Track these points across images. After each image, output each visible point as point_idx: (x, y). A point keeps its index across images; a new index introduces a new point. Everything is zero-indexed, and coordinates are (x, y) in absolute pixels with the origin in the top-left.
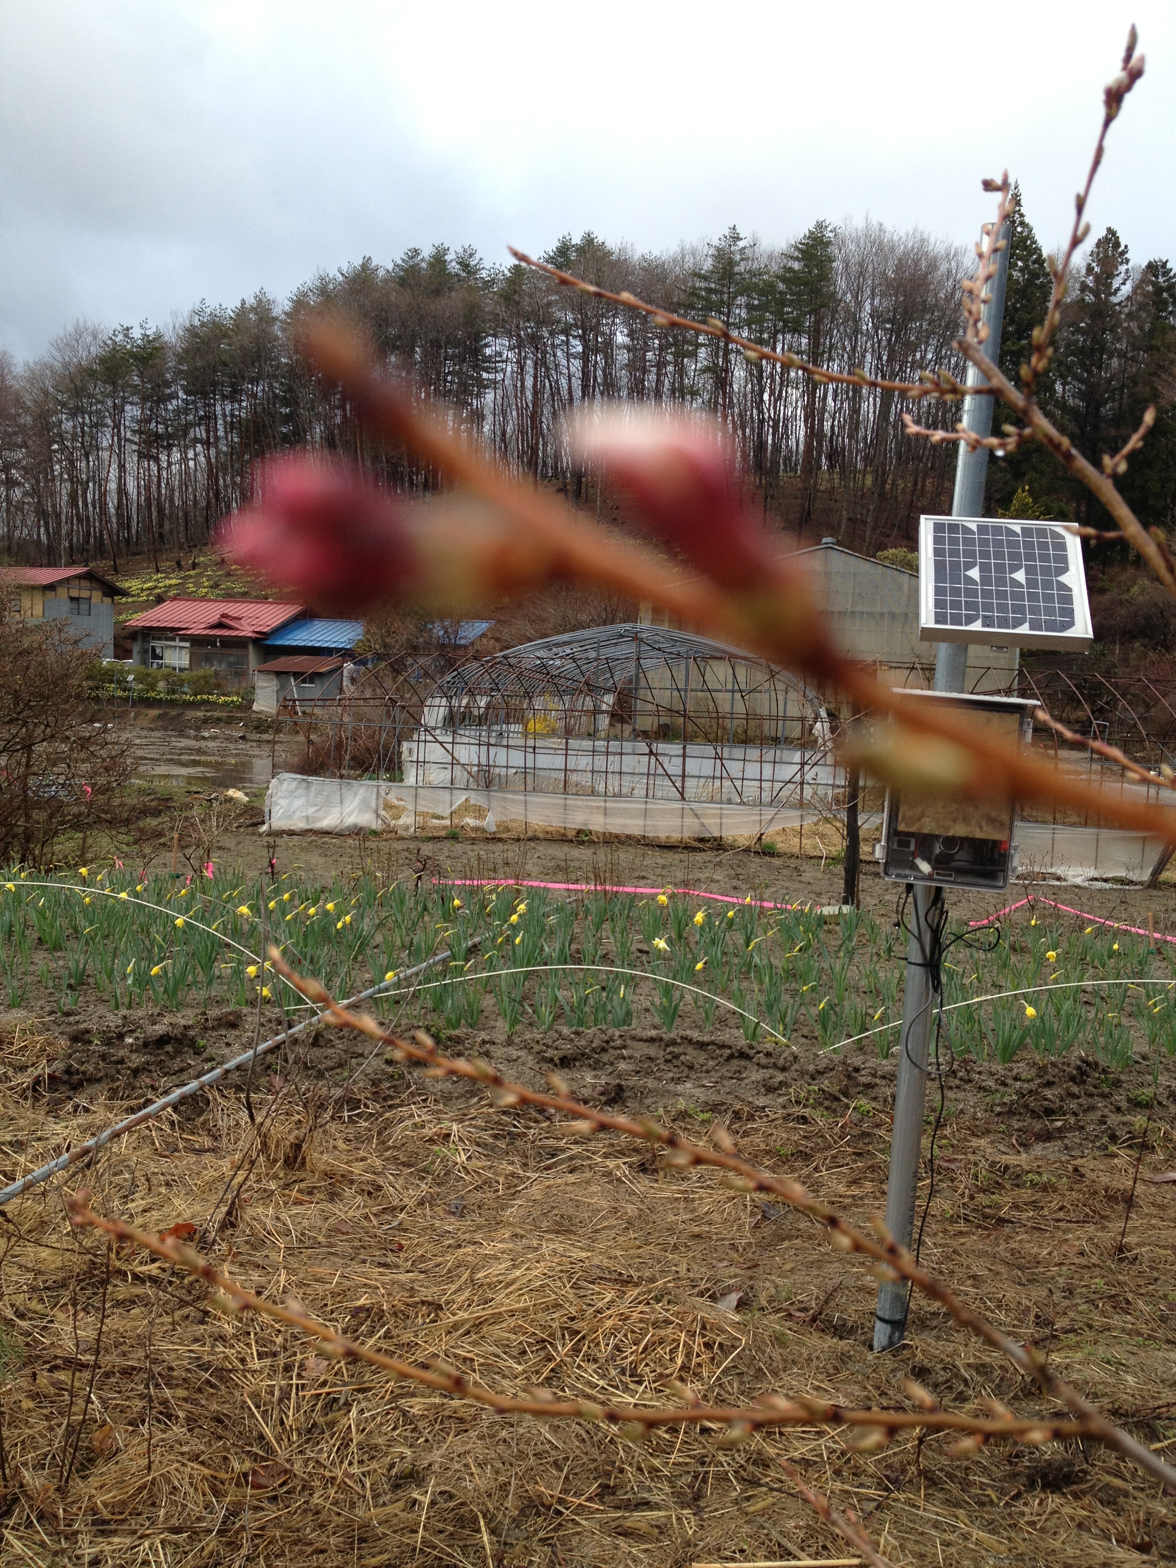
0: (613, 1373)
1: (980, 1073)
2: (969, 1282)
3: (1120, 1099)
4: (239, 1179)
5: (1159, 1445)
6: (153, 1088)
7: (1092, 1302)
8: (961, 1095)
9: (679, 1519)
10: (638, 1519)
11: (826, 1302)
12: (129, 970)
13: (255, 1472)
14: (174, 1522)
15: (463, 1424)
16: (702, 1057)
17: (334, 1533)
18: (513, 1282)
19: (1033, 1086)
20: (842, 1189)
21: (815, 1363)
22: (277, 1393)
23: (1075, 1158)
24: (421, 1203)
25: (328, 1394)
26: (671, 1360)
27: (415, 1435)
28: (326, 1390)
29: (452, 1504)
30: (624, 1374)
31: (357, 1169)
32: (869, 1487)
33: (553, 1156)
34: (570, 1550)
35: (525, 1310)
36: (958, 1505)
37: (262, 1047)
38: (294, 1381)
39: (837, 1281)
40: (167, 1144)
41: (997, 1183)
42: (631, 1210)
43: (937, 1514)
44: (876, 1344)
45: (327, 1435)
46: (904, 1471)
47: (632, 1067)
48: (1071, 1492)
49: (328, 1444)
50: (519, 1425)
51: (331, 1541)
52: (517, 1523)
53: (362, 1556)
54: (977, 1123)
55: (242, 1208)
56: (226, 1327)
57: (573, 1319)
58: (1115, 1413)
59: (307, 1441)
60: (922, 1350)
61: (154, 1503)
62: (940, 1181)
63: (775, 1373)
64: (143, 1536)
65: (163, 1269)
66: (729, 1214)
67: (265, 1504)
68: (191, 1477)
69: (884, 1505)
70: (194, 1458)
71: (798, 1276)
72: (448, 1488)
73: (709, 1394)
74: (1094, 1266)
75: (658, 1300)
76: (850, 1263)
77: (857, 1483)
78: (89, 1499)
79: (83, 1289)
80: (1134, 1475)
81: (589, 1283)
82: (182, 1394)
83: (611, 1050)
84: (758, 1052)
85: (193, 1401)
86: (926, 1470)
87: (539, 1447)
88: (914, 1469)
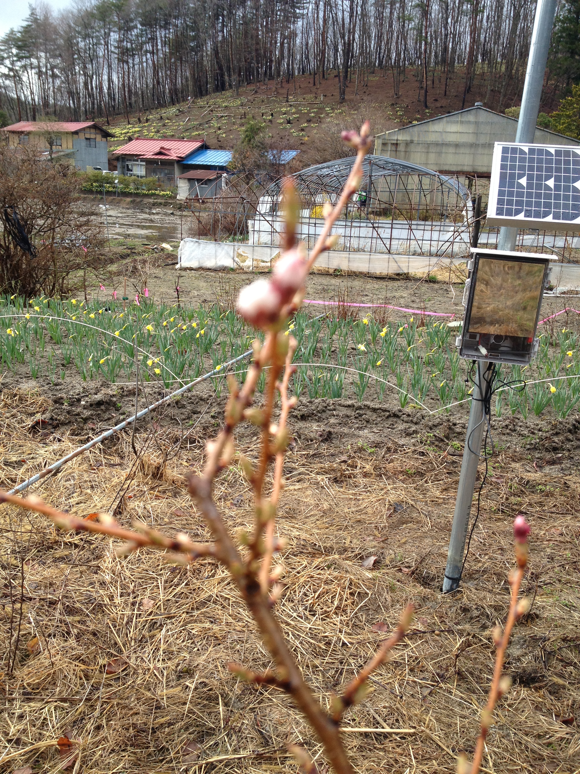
0: (301, 609)
1: (520, 426)
2: (500, 552)
6: (93, 429)
7: (563, 566)
8: (509, 438)
9: (323, 698)
11: (421, 563)
12: (90, 359)
13: (109, 664)
14: (64, 695)
15: (218, 641)
16: (374, 416)
17: (144, 704)
19: (548, 435)
20: (438, 493)
23: (566, 475)
24: (220, 499)
25: (152, 620)
26: (332, 602)
27: (193, 646)
28: (151, 617)
29: (205, 689)
30: (306, 610)
32: (427, 680)
33: (291, 472)
34: (265, 716)
36: (474, 692)
37: (151, 407)
39: (428, 550)
40: (97, 461)
41: (522, 491)
42: (326, 506)
43: (462, 698)
44: (444, 589)
45: (149, 643)
46: (447, 670)
47: (337, 421)
48: (534, 687)
49: (149, 649)
50: (247, 642)
51: (142, 708)
52: (239, 698)
53: (157, 717)
54: (516, 454)
55: (126, 504)
56: (107, 577)
57: (284, 577)
58: (565, 640)
59: (139, 646)
60: (467, 596)
61: (55, 684)
62: (491, 489)
63: (387, 608)
64: (47, 702)
65: (82, 539)
66: (376, 509)
67: (112, 683)
68: (74, 670)
69: (434, 691)
70: (78, 658)
71: (408, 546)
72: (205, 680)
73: (350, 622)
74: (567, 542)
75: (329, 567)
76: (436, 539)
77: (421, 677)
78: (22, 681)
79: (38, 551)
80: (570, 676)
81: (295, 556)
82: (77, 618)
83: (327, 411)
84: (404, 414)
85: (83, 622)
86: (459, 670)
87: (255, 655)
88: (453, 669)
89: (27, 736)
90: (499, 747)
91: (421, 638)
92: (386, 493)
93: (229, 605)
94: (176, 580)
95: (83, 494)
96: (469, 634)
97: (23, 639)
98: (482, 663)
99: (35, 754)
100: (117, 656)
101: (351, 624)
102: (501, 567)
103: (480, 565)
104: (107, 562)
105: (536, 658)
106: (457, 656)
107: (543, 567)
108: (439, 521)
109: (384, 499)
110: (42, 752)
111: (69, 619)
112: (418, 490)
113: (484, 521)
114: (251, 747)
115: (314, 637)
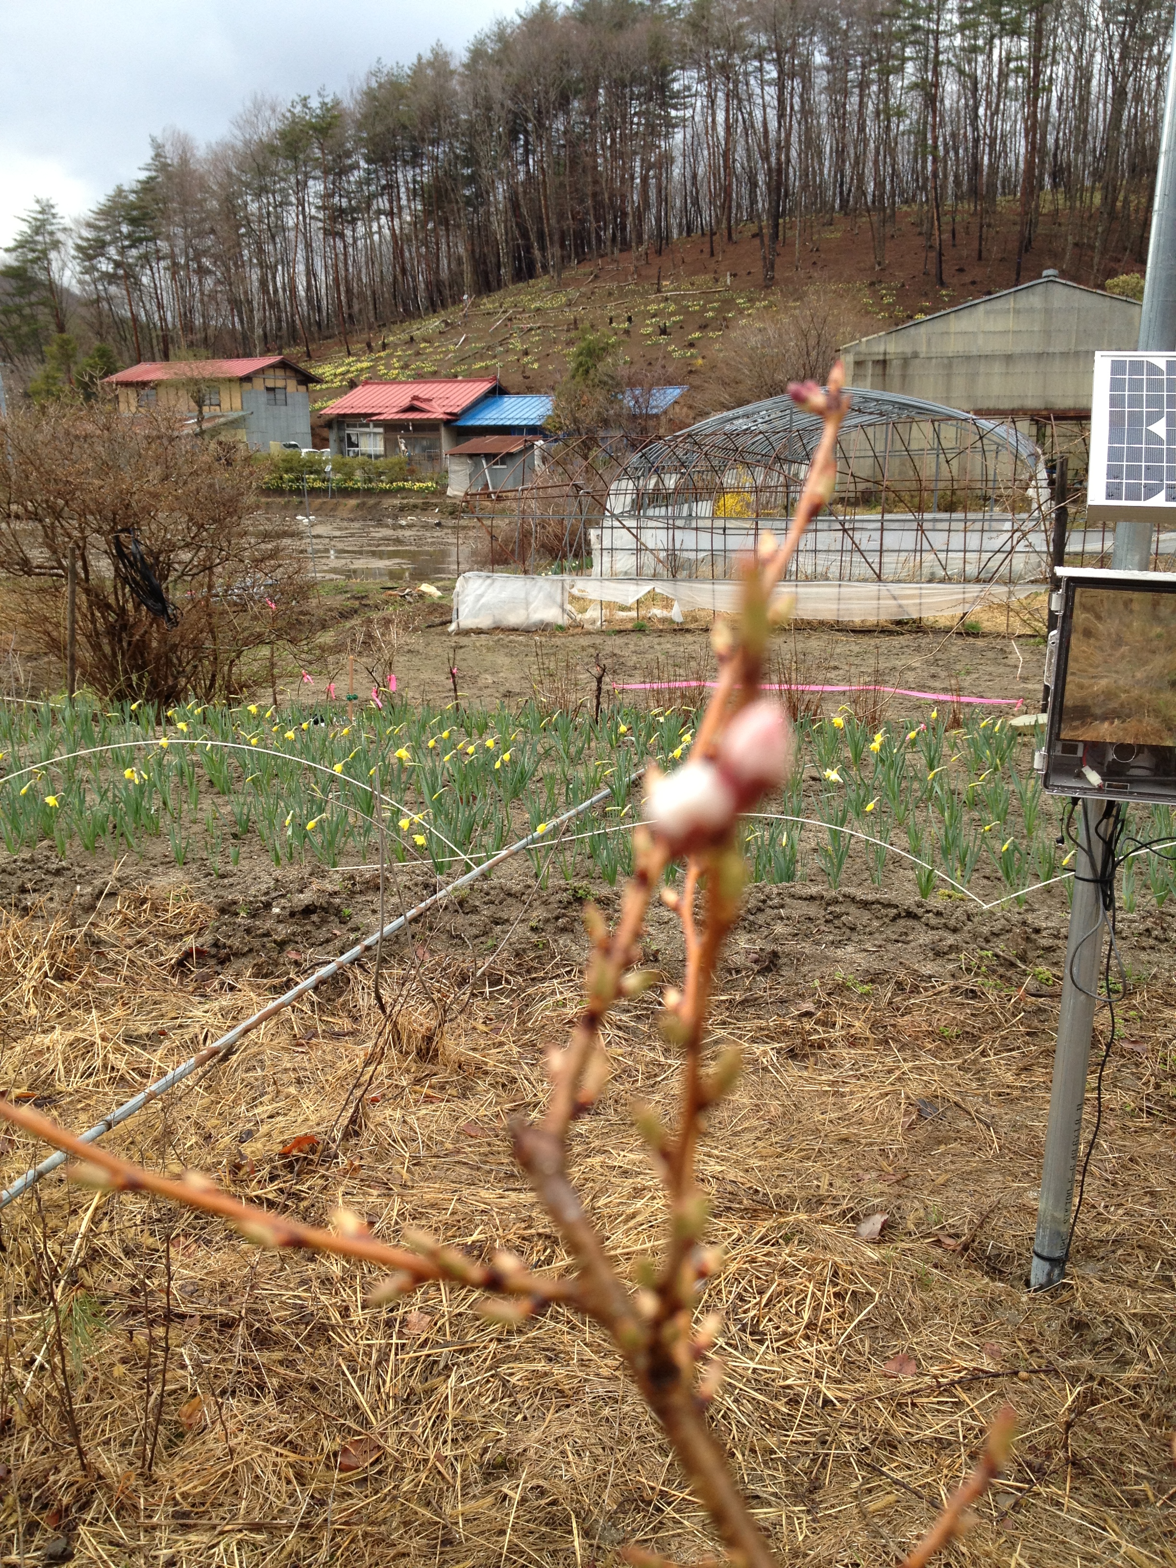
0: (733, 1329)
2: (1148, 1199)
6: (297, 963)
8: (1155, 957)
9: (789, 1518)
11: (981, 1226)
12: (287, 823)
13: (345, 1451)
14: (257, 1516)
15: (565, 1398)
16: (866, 918)
17: (418, 1534)
18: (633, 1216)
20: (1009, 1077)
21: (958, 1313)
22: (374, 1356)
25: (429, 1356)
26: (797, 1314)
27: (514, 1410)
28: (426, 1352)
29: (543, 1502)
30: (744, 1331)
31: (492, 1061)
32: (1008, 1478)
36: (1109, 1504)
37: (410, 914)
38: (394, 1341)
39: (994, 1199)
40: (307, 1028)
42: (774, 1107)
43: (1083, 1516)
44: (1033, 1281)
45: (423, 1406)
46: (1048, 1456)
47: (789, 930)
49: (423, 1417)
50: (624, 1401)
51: (414, 1543)
52: (613, 1521)
53: (445, 1562)
54: (1169, 989)
55: (366, 1115)
56: (334, 1268)
59: (403, 1412)
60: (1084, 1294)
61: (236, 1493)
62: (1123, 1066)
63: (914, 1326)
64: (222, 1533)
65: (281, 1190)
66: (881, 1113)
67: (352, 1489)
68: (275, 1464)
69: (1023, 1502)
70: (280, 1439)
71: (951, 1193)
72: (541, 1482)
73: (837, 1356)
75: (788, 1240)
76: (1012, 1174)
78: (171, 1488)
79: (196, 1218)
81: (715, 1216)
82: (278, 1355)
83: (768, 911)
84: (928, 912)
85: (289, 1363)
86: (1074, 1455)
87: (644, 1428)
88: (1061, 1454)
91: (989, 1387)
92: (899, 1079)
93: (584, 1324)
95: (282, 1097)
96: (1091, 1378)
97: (170, 1400)
98: (1123, 1441)
100: (360, 1434)
101: (839, 1359)
102: (1153, 1232)
103: (1107, 1227)
106: (1069, 1425)
108: (1016, 1136)
109: (897, 1093)
111: (259, 1357)
112: (967, 1070)
113: (1111, 1133)
115: (764, 1387)
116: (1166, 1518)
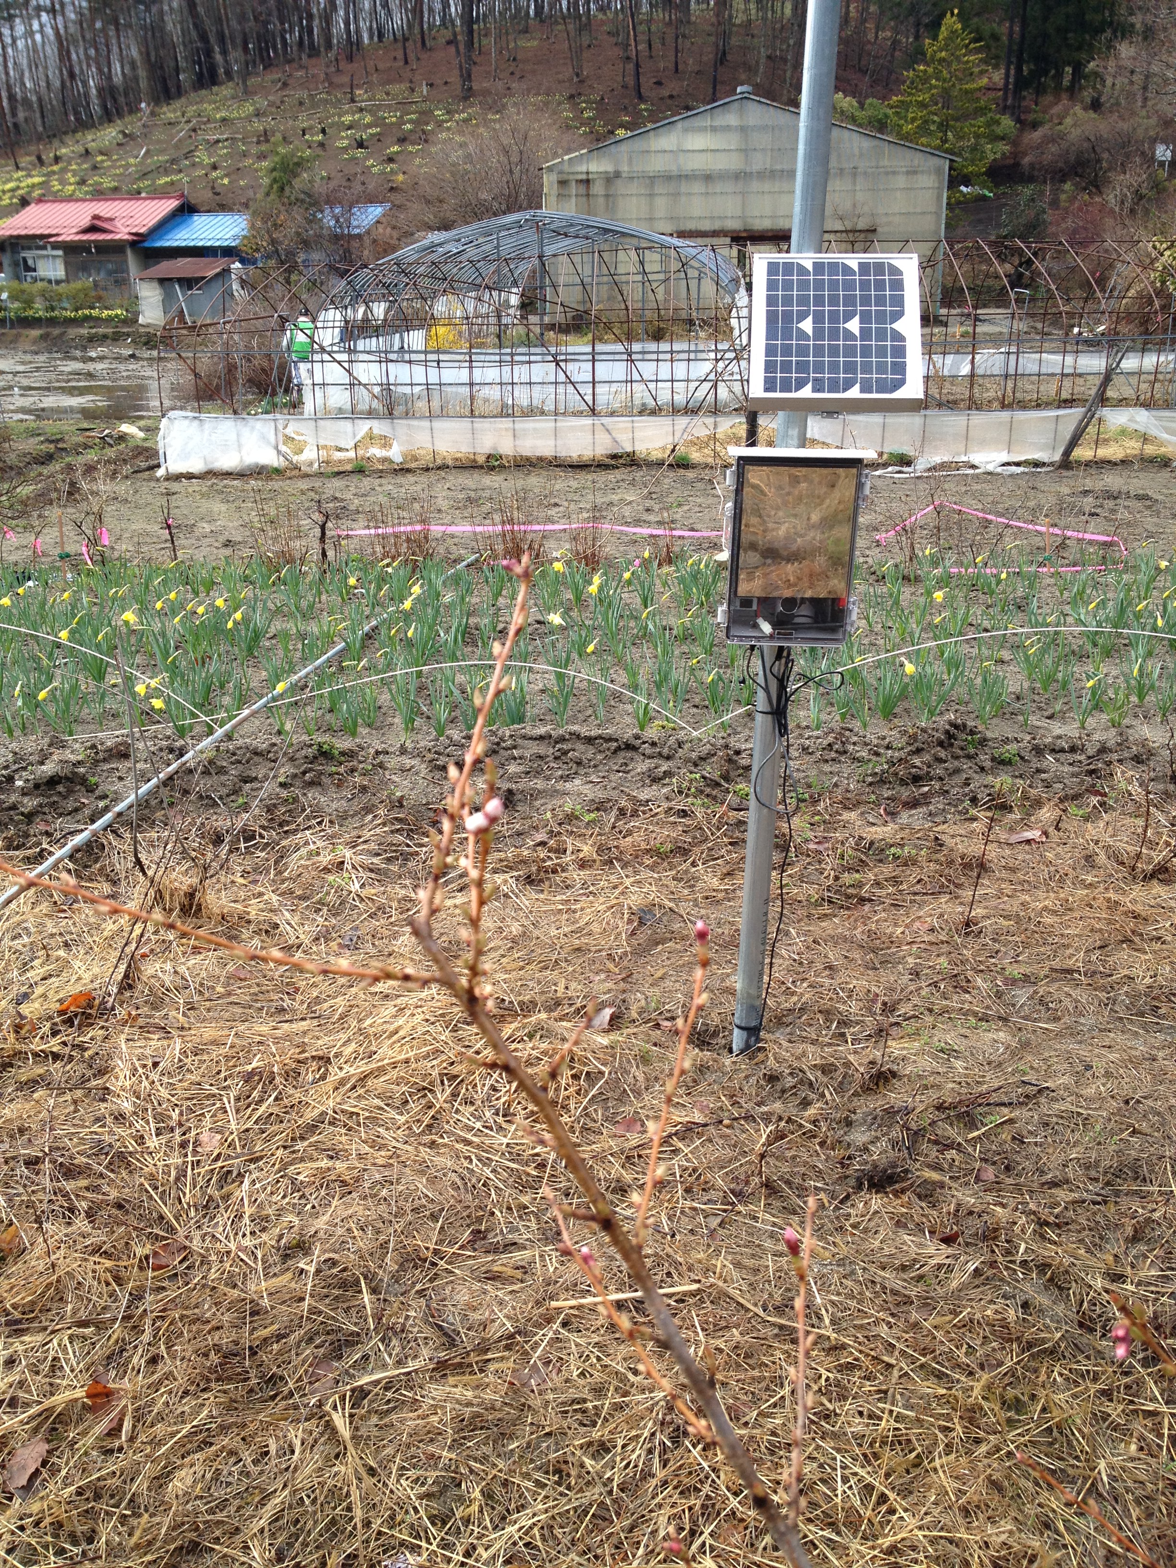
0: (488, 1114)
1: (854, 744)
2: (827, 972)
3: (984, 759)
4: (137, 931)
5: (976, 1134)
6: (48, 834)
7: (935, 984)
8: (836, 768)
9: (541, 1256)
10: (503, 1263)
12: (16, 693)
13: (156, 1254)
14: (83, 1315)
15: (347, 1187)
16: (589, 752)
17: (228, 1310)
18: (396, 1032)
19: (903, 754)
20: (715, 882)
23: (938, 824)
24: (316, 939)
25: (222, 1167)
27: (303, 1201)
29: (335, 1271)
30: (498, 1115)
31: (254, 910)
32: (715, 1203)
33: (444, 874)
34: (444, 1300)
35: (407, 1061)
36: (795, 1213)
37: (158, 778)
41: (861, 861)
42: (515, 929)
43: (774, 1224)
44: (734, 1048)
45: (222, 1208)
46: (747, 1183)
47: (522, 768)
48: (892, 1192)
49: (223, 1218)
50: (398, 1183)
51: (226, 1318)
52: (396, 1278)
53: (254, 1329)
54: (849, 795)
55: (138, 969)
56: (126, 1104)
57: (452, 1064)
58: (940, 1108)
59: (204, 1216)
60: (775, 1054)
61: (61, 1299)
62: (809, 864)
63: (638, 1094)
64: (53, 1332)
65: (65, 1044)
66: (608, 923)
67: (166, 1284)
68: (94, 1271)
69: (727, 1220)
70: (97, 1250)
71: (668, 983)
72: (332, 1255)
73: (576, 1125)
74: (942, 942)
75: (531, 1036)
76: (718, 964)
77: (705, 1199)
78: (1, 1302)
80: (951, 1166)
82: (84, 1183)
83: (499, 750)
84: (644, 743)
85: (96, 1189)
86: (767, 1179)
87: (417, 1202)
88: (757, 1180)
89: (29, 1392)
90: (839, 1294)
91: (700, 1135)
92: (622, 893)
93: (359, 1125)
94: (255, 1094)
95: (53, 959)
96: (780, 1119)
98: (805, 1164)
99: (47, 1418)
100: (167, 1238)
101: (577, 1127)
102: (831, 999)
103: (795, 999)
104: (122, 1077)
105: (894, 1144)
106: (762, 1156)
107: (902, 990)
108: (720, 931)
109: (621, 905)
110: (60, 1414)
111: (69, 1186)
112: (680, 880)
113: (798, 922)
114: (425, 1353)
115: (516, 1158)
116: (837, 1218)
